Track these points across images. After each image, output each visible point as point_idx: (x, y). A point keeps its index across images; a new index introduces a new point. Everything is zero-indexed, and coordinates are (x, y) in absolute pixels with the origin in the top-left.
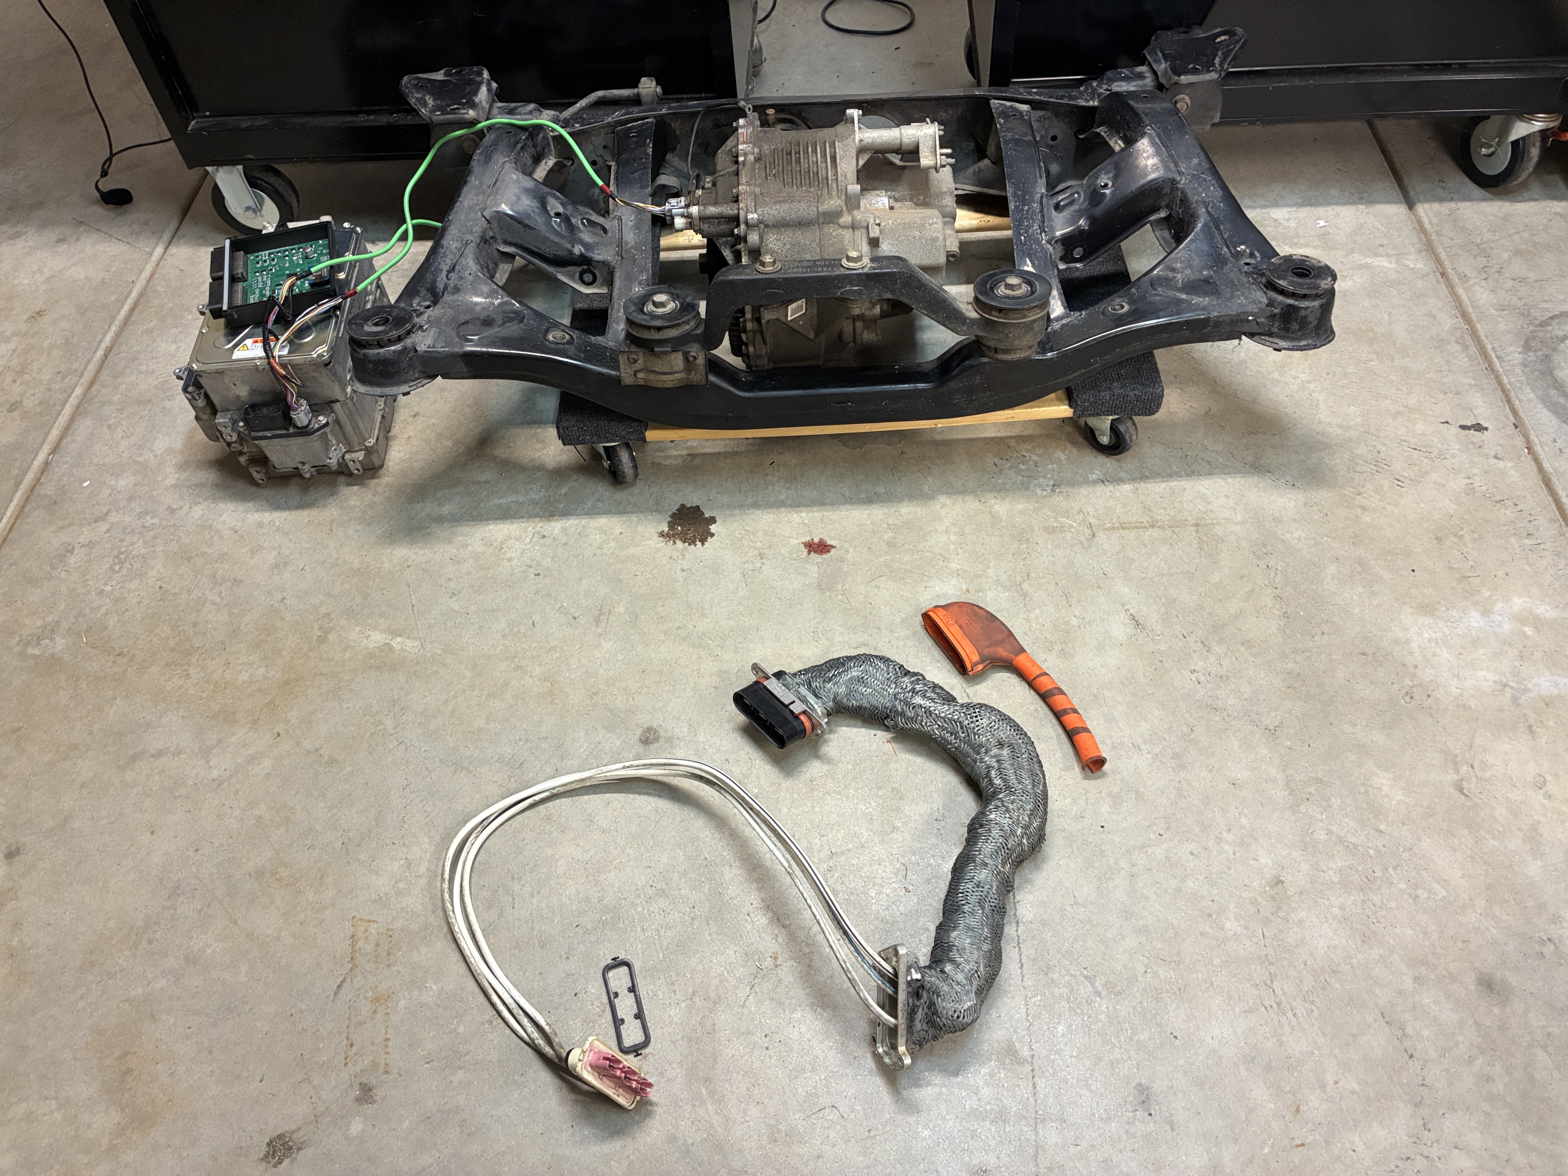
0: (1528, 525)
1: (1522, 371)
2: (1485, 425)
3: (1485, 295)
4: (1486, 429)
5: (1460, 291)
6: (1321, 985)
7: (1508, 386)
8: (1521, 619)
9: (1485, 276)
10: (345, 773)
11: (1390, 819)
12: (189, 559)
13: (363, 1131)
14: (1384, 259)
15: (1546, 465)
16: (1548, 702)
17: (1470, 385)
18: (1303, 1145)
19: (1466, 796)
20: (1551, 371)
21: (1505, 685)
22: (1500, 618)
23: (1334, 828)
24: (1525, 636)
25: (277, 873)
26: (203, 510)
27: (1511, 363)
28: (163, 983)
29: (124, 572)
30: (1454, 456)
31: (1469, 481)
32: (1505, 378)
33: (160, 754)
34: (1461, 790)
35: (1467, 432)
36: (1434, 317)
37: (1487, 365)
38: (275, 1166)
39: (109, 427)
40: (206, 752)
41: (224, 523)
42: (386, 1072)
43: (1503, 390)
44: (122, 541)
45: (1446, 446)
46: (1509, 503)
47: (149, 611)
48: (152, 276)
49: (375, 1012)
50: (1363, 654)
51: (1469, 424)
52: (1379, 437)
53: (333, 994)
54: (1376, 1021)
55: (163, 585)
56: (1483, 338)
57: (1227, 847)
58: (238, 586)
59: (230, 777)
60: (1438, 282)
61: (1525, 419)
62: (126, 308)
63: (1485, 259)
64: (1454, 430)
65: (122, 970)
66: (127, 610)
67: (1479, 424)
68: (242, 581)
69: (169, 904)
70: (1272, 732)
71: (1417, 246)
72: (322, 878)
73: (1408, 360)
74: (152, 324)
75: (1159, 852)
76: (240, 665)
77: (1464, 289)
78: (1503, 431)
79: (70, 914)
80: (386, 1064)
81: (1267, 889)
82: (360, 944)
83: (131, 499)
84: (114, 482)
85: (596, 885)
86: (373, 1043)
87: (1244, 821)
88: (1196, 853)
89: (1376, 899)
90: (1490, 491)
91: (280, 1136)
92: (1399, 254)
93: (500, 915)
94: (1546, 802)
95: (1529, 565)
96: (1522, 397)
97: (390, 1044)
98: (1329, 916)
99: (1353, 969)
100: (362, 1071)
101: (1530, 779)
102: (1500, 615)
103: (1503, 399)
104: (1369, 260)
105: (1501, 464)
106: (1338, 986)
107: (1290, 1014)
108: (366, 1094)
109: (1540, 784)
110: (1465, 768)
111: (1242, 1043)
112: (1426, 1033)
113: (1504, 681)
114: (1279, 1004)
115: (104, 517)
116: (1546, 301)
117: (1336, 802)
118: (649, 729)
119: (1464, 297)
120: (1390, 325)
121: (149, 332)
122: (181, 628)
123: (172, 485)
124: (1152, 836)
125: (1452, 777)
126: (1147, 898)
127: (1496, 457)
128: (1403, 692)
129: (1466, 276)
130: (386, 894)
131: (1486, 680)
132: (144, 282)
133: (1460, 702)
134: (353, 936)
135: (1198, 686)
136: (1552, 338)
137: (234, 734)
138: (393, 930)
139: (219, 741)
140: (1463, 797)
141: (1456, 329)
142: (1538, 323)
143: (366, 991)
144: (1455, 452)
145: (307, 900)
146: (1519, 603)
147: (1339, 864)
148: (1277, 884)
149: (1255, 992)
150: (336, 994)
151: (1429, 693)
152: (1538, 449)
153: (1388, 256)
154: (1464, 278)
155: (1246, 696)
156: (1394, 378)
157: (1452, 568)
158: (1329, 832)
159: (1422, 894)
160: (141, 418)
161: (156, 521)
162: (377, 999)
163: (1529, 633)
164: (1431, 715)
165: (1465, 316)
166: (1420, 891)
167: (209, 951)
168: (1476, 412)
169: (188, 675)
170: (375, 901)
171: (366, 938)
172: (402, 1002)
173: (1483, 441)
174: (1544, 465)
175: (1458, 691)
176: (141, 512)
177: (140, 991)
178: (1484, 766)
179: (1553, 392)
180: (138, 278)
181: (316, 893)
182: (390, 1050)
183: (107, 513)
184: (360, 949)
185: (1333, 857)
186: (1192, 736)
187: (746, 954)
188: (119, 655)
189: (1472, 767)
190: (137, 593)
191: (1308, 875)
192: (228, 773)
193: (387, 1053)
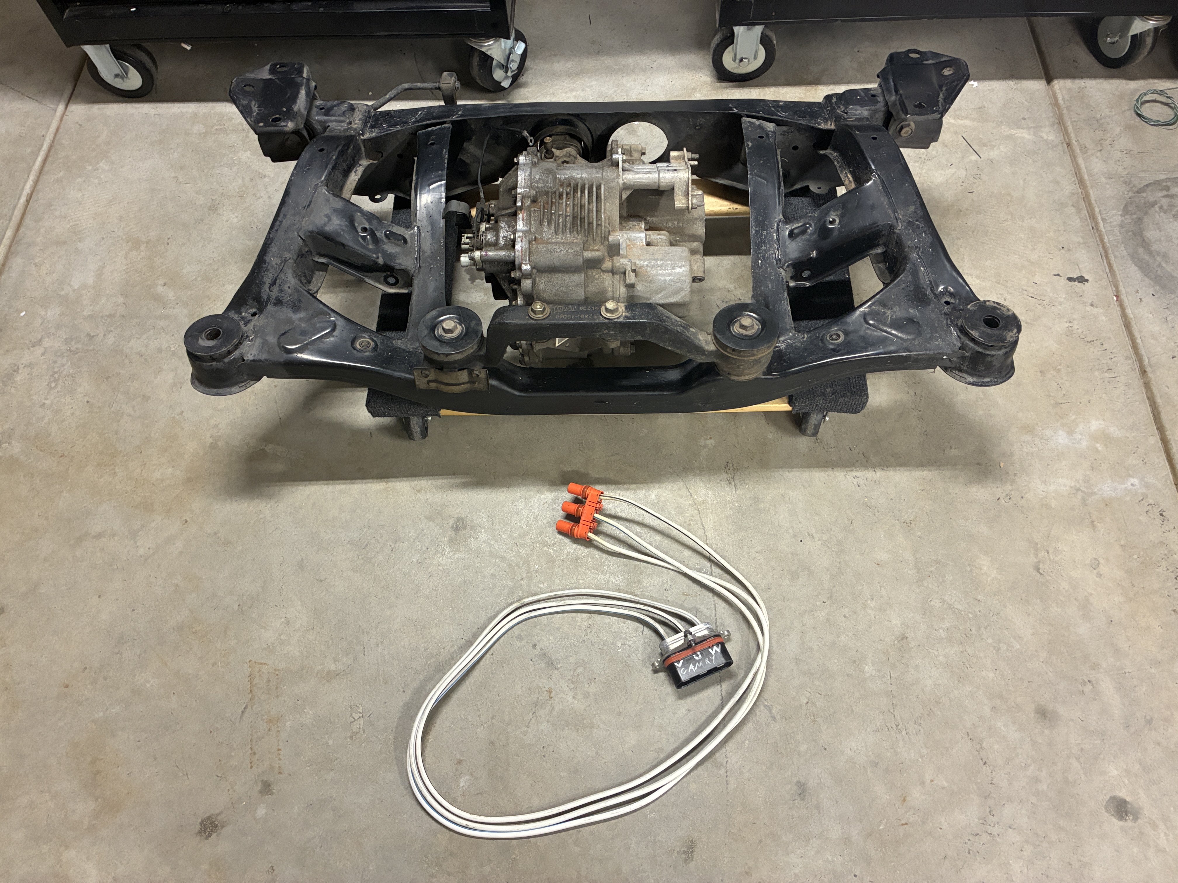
0: (1109, 362)
1: (1120, 232)
2: (1086, 278)
3: (1099, 165)
4: (1087, 281)
5: (1080, 161)
6: (927, 712)
7: (1108, 245)
8: (1094, 438)
9: (1100, 148)
10: (237, 551)
11: (986, 592)
12: (108, 378)
13: (266, 813)
14: (1025, 131)
15: (1129, 312)
16: (1107, 503)
17: (1079, 243)
18: (906, 824)
19: (1041, 574)
20: (1142, 232)
21: (1078, 490)
22: (1080, 437)
23: (946, 598)
24: (1097, 451)
25: (193, 628)
26: (115, 337)
27: (1112, 224)
28: (116, 709)
29: (59, 389)
30: (1060, 303)
31: (1070, 325)
32: (1106, 237)
33: (98, 536)
34: (1038, 570)
35: (1073, 283)
36: (1058, 183)
37: (1093, 225)
38: (207, 838)
39: (36, 265)
40: (134, 535)
41: (132, 348)
42: (280, 773)
43: (1104, 247)
44: (55, 362)
45: (1055, 295)
46: (1098, 343)
47: (81, 421)
48: (57, 130)
49: (269, 730)
50: (978, 464)
51: (1075, 276)
52: (1007, 287)
53: (239, 717)
54: (962, 738)
55: (90, 400)
56: (1093, 202)
57: (869, 611)
58: (147, 401)
59: (153, 554)
60: (1064, 152)
61: (1117, 272)
62: (40, 159)
63: (1102, 132)
64: (1063, 281)
65: (87, 699)
66: (64, 420)
67: (1082, 277)
68: (150, 397)
69: (116, 651)
70: (908, 525)
71: (1051, 120)
72: (225, 631)
73: (1034, 220)
74: (62, 173)
75: (822, 615)
76: (153, 465)
77: (1084, 159)
78: (1100, 282)
79: (45, 657)
80: (279, 767)
81: (896, 642)
82: (256, 681)
83: (58, 327)
84: (44, 313)
85: (423, 637)
86: (269, 752)
87: (883, 592)
88: (847, 616)
89: (970, 651)
90: (1084, 333)
91: (209, 818)
92: (1037, 127)
93: (355, 659)
94: (1097, 579)
95: (1106, 393)
96: (1117, 254)
97: (282, 753)
98: (937, 663)
99: (950, 701)
100: (263, 772)
101: (1088, 562)
102: (1081, 434)
103: (1103, 254)
104: (1013, 132)
105: (1095, 311)
106: (939, 713)
107: (904, 733)
108: (267, 788)
109: (1095, 565)
110: (1042, 554)
111: (871, 753)
112: (996, 747)
113: (1078, 486)
114: (897, 726)
115: (38, 343)
116: (1143, 171)
117: (949, 578)
118: (459, 519)
119: (1083, 166)
120: (1024, 190)
121: (58, 181)
122: (106, 435)
123: (89, 316)
124: (818, 603)
125: (1033, 559)
126: (811, 650)
127: (1092, 305)
128: (1004, 494)
129: (1086, 147)
130: (273, 644)
131: (1065, 485)
132: (52, 135)
133: (1044, 503)
134: (250, 675)
135: (858, 488)
136: (1145, 203)
137: (154, 520)
138: (279, 670)
139: (143, 526)
140: (1039, 575)
141: (1074, 194)
142: (1135, 189)
143: (263, 715)
144: (1062, 300)
145: (216, 648)
146: (1095, 425)
147: (947, 624)
148: (902, 639)
149: (882, 717)
150: (241, 717)
151: (1023, 495)
152: (1123, 297)
153: (1029, 128)
154: (1084, 149)
155: (892, 497)
156: (1022, 236)
157: (1049, 396)
158: (942, 601)
159: (1002, 646)
160: (59, 258)
161: (79, 346)
162: (270, 721)
163: (1100, 449)
164: (1023, 512)
165: (1081, 182)
166: (1001, 645)
167: (148, 685)
168: (1080, 266)
169: (115, 473)
170: (265, 649)
171: (260, 676)
172: (288, 723)
173: (1083, 291)
174: (1127, 311)
175: (1044, 494)
176: (66, 339)
177: (101, 714)
178: (1057, 551)
179: (1141, 250)
180: (47, 131)
181: (222, 642)
182: (281, 757)
183: (41, 340)
184: (256, 684)
185: (943, 619)
186: (852, 527)
187: (530, 689)
188: (61, 457)
189: (1048, 553)
190: (70, 407)
191: (924, 632)
192: (151, 552)
193: (280, 759)
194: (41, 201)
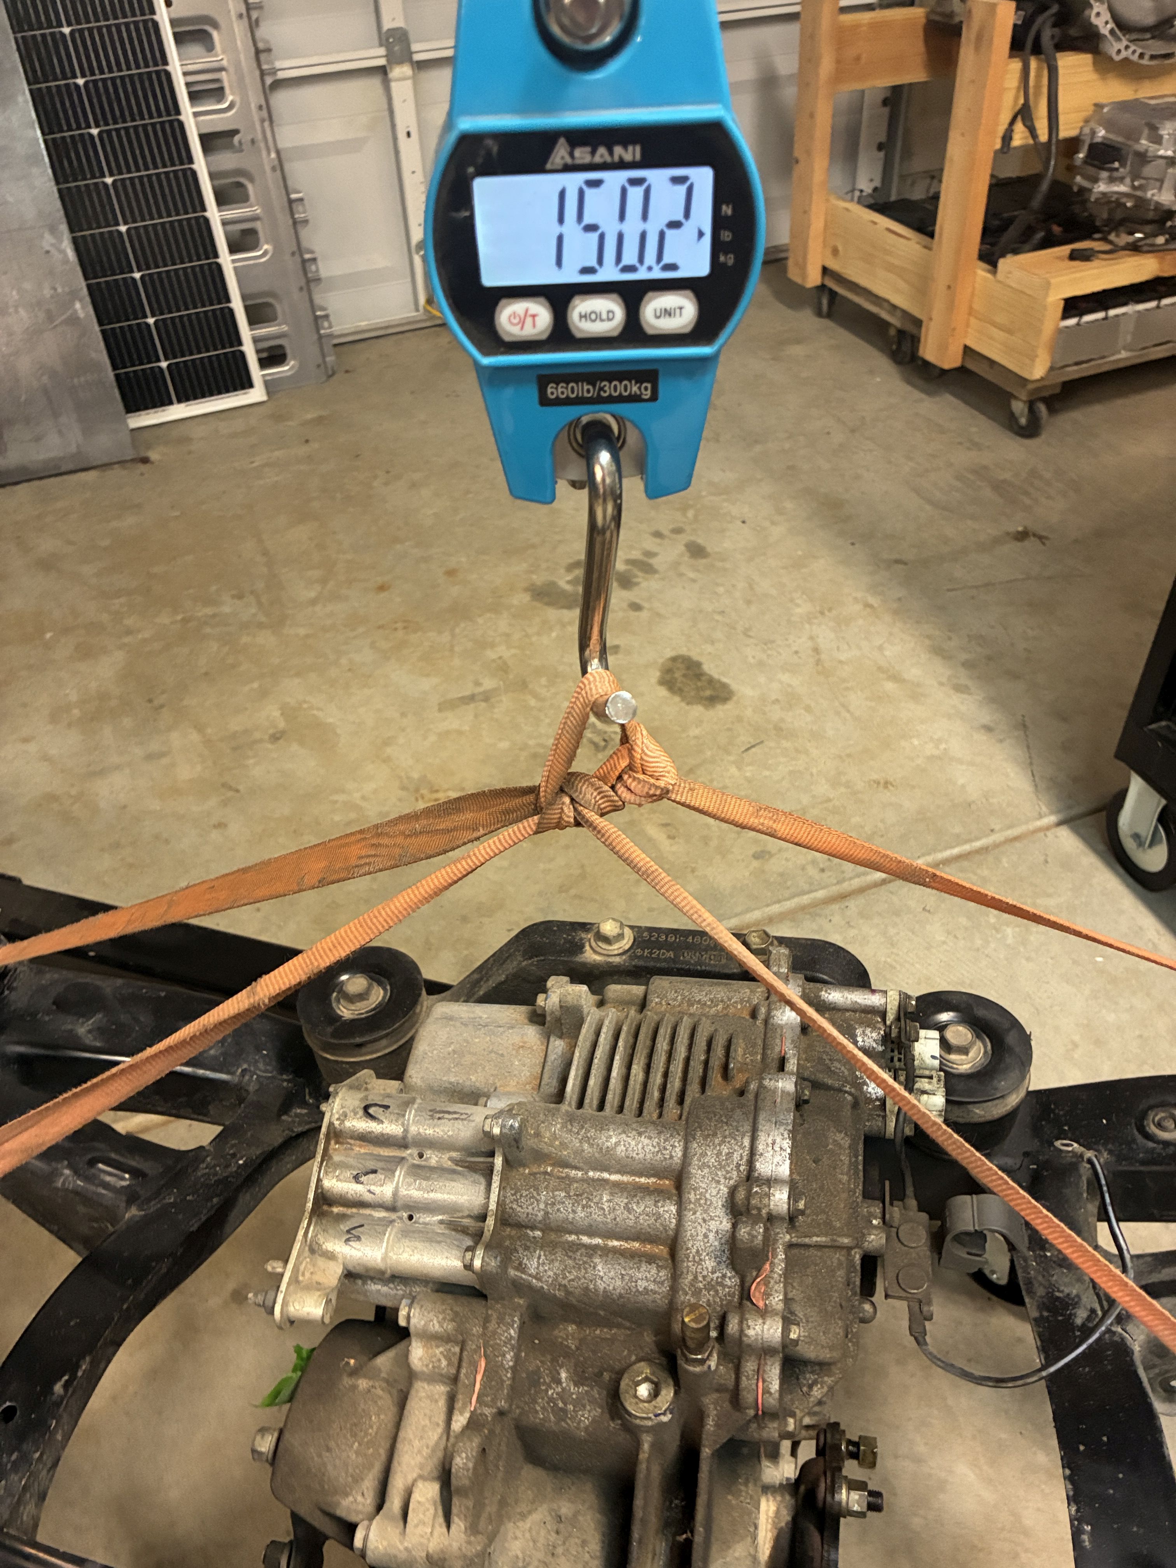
48: (1014, 839)
62: (956, 851)
132: (1002, 839)
180: (1001, 830)
194: (895, 899)
